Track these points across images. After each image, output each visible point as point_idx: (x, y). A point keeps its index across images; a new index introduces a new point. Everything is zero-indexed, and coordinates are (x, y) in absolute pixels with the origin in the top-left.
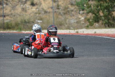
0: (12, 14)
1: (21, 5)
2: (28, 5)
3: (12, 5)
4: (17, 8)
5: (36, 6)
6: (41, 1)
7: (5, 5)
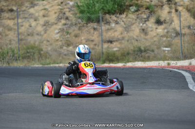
0: (123, 38)
1: (139, 24)
2: (151, 24)
3: (125, 24)
4: (134, 29)
5: (164, 24)
6: (173, 17)
7: (113, 25)
